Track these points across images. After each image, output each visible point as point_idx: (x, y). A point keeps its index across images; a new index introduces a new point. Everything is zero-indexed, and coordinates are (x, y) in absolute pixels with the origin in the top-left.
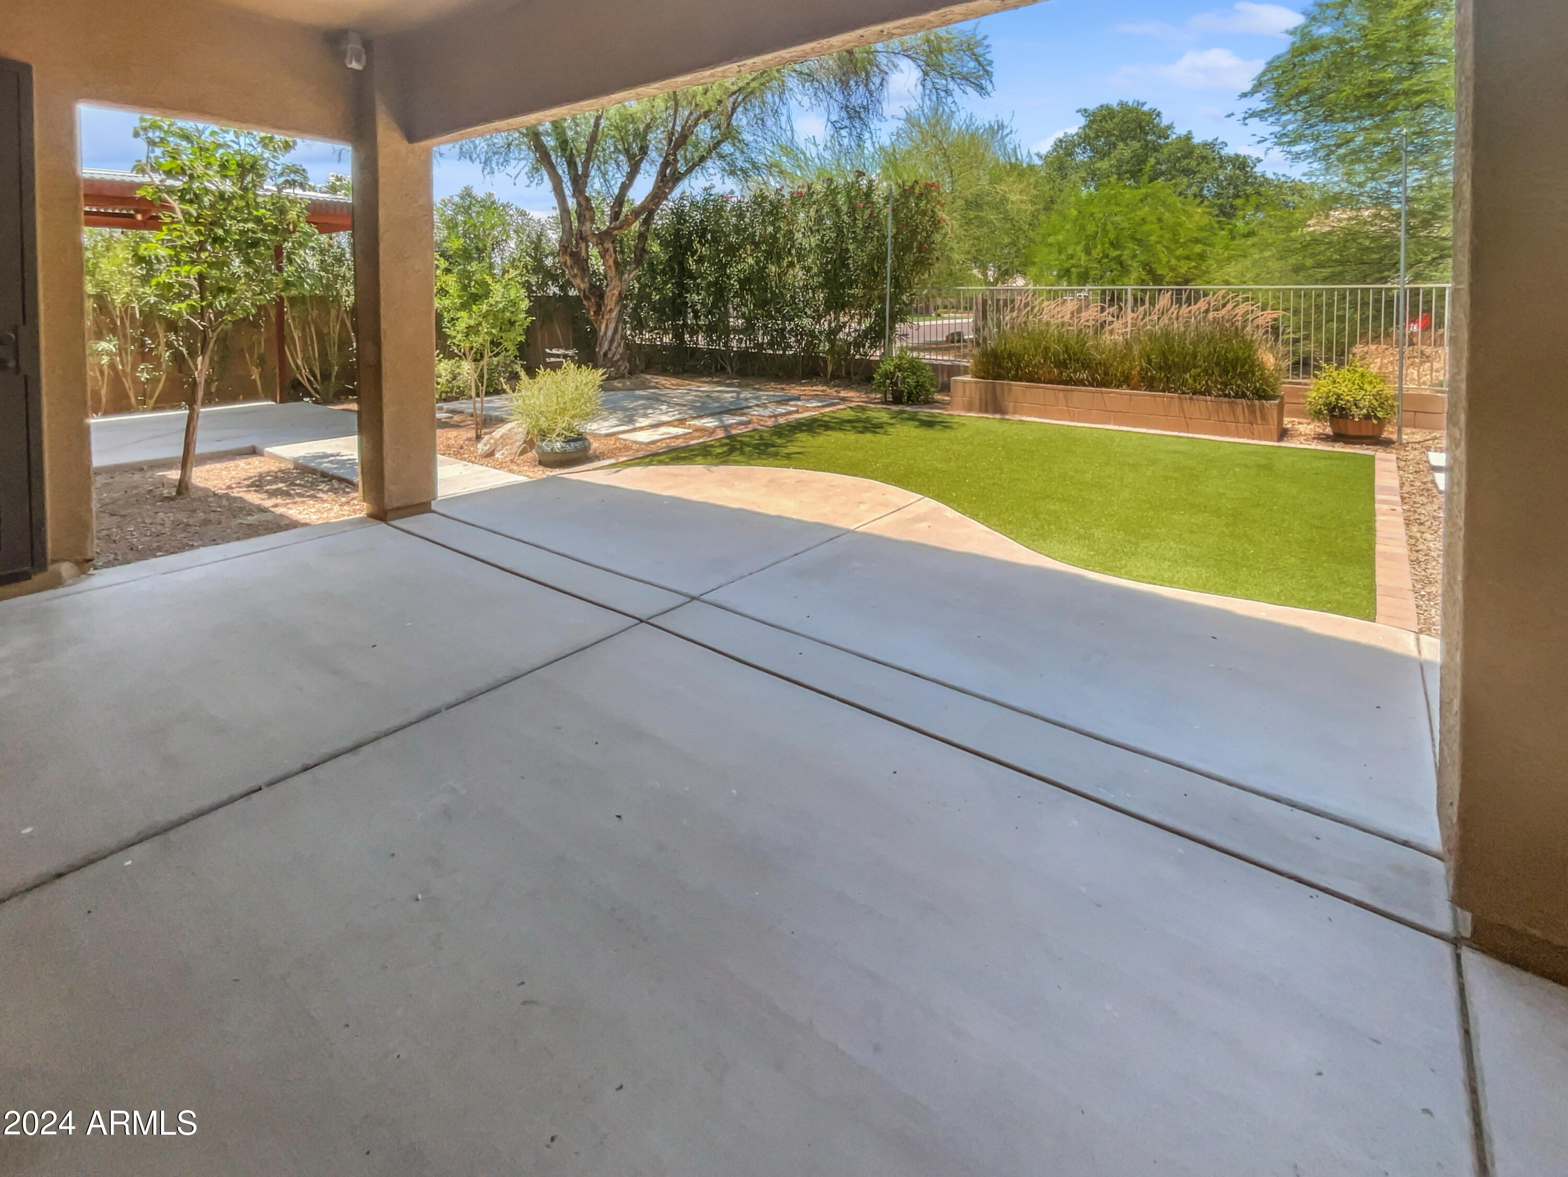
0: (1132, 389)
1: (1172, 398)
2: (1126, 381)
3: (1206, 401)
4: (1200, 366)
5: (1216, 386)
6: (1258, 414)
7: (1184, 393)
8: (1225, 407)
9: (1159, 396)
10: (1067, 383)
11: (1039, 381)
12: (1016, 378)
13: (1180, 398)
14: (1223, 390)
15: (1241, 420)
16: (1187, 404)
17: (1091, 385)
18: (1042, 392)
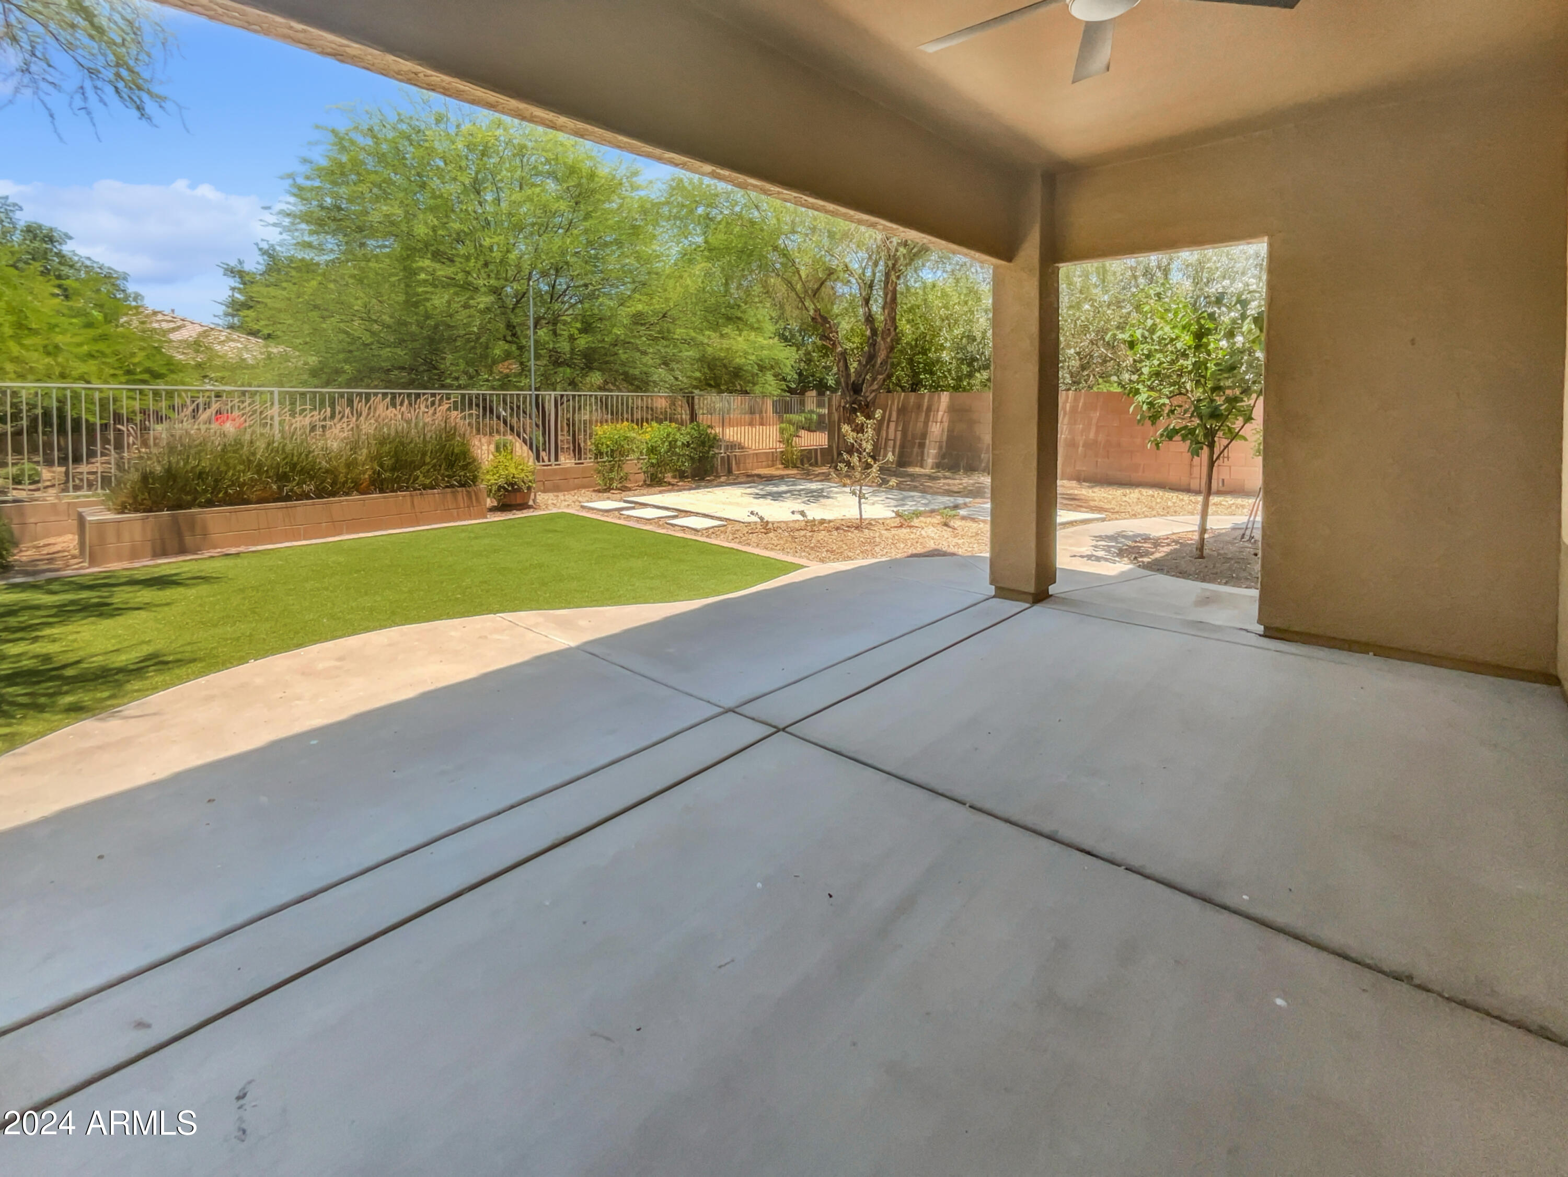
0: (362, 494)
1: (404, 496)
2: (357, 487)
3: (434, 494)
4: (428, 463)
5: (443, 480)
6: (474, 498)
7: (415, 489)
8: (449, 496)
9: (392, 497)
10: (288, 498)
11: (247, 502)
12: (210, 503)
13: (411, 496)
14: (448, 482)
15: (462, 505)
16: (417, 500)
17: (319, 497)
18: (249, 515)
